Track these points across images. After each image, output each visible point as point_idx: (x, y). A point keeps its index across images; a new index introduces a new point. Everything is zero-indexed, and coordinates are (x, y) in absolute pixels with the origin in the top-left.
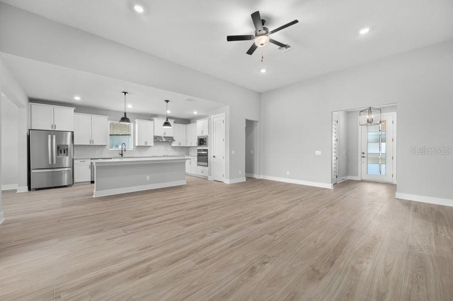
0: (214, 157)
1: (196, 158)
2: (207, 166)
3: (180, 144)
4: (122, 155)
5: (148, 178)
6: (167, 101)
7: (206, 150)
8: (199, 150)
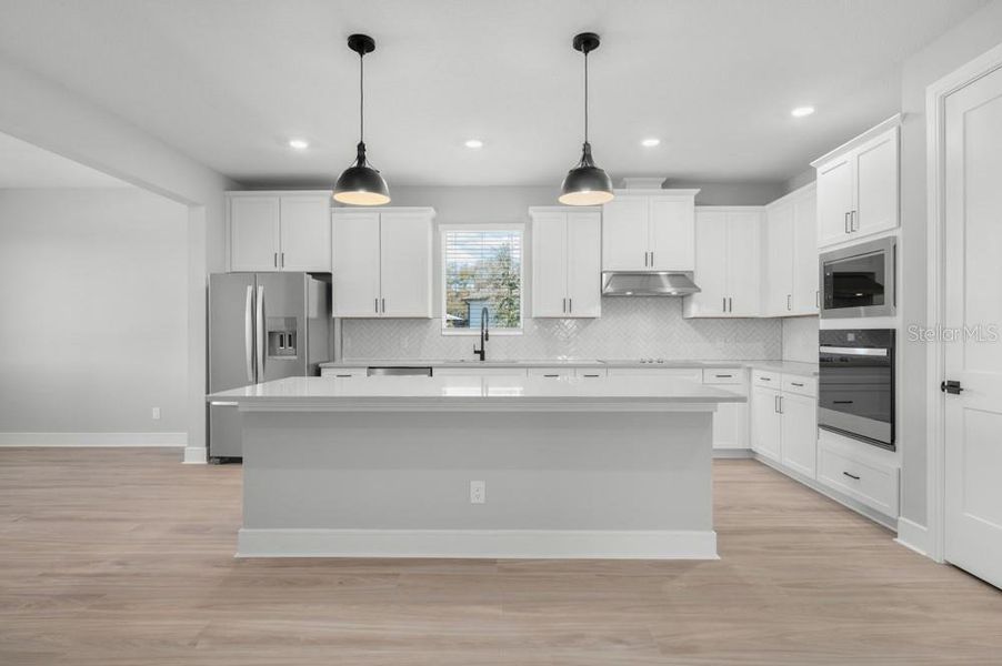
0: (953, 387)
1: (812, 385)
2: (891, 444)
3: (727, 304)
4: (482, 353)
5: (478, 491)
6: (587, 42)
7: (886, 338)
8: (827, 338)
